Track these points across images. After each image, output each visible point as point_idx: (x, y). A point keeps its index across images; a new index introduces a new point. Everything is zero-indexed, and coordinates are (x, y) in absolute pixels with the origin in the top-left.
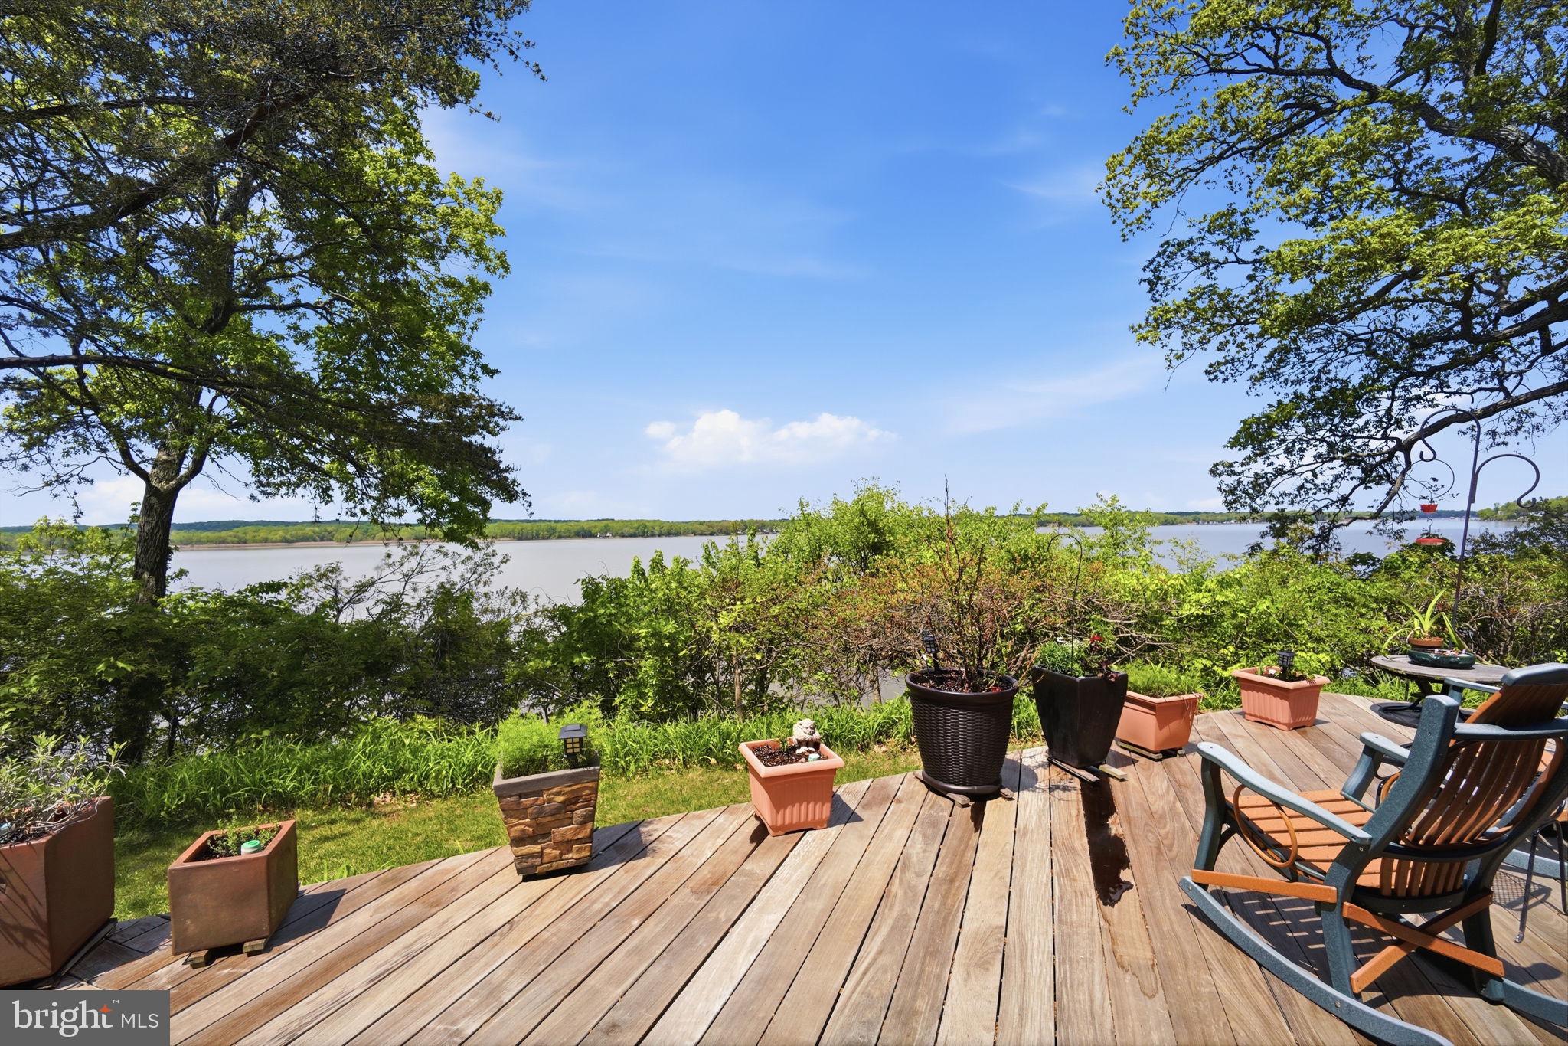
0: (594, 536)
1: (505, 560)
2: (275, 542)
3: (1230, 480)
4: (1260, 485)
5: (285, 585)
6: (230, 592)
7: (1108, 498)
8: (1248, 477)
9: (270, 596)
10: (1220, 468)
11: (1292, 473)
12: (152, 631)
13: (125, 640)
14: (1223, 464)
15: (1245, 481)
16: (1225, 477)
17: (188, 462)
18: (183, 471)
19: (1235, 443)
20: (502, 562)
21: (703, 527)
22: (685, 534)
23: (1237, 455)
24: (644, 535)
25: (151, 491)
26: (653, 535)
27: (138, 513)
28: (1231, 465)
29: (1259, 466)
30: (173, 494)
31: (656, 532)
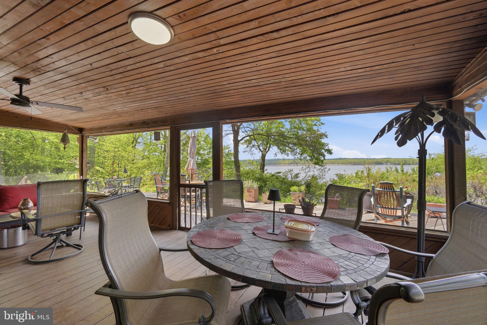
0: (383, 164)
1: (329, 170)
2: (286, 164)
5: (281, 172)
6: (273, 173)
9: (279, 174)
12: (262, 179)
13: (259, 179)
17: (267, 149)
18: (267, 150)
20: (328, 170)
25: (263, 154)
27: (261, 158)
30: (265, 154)
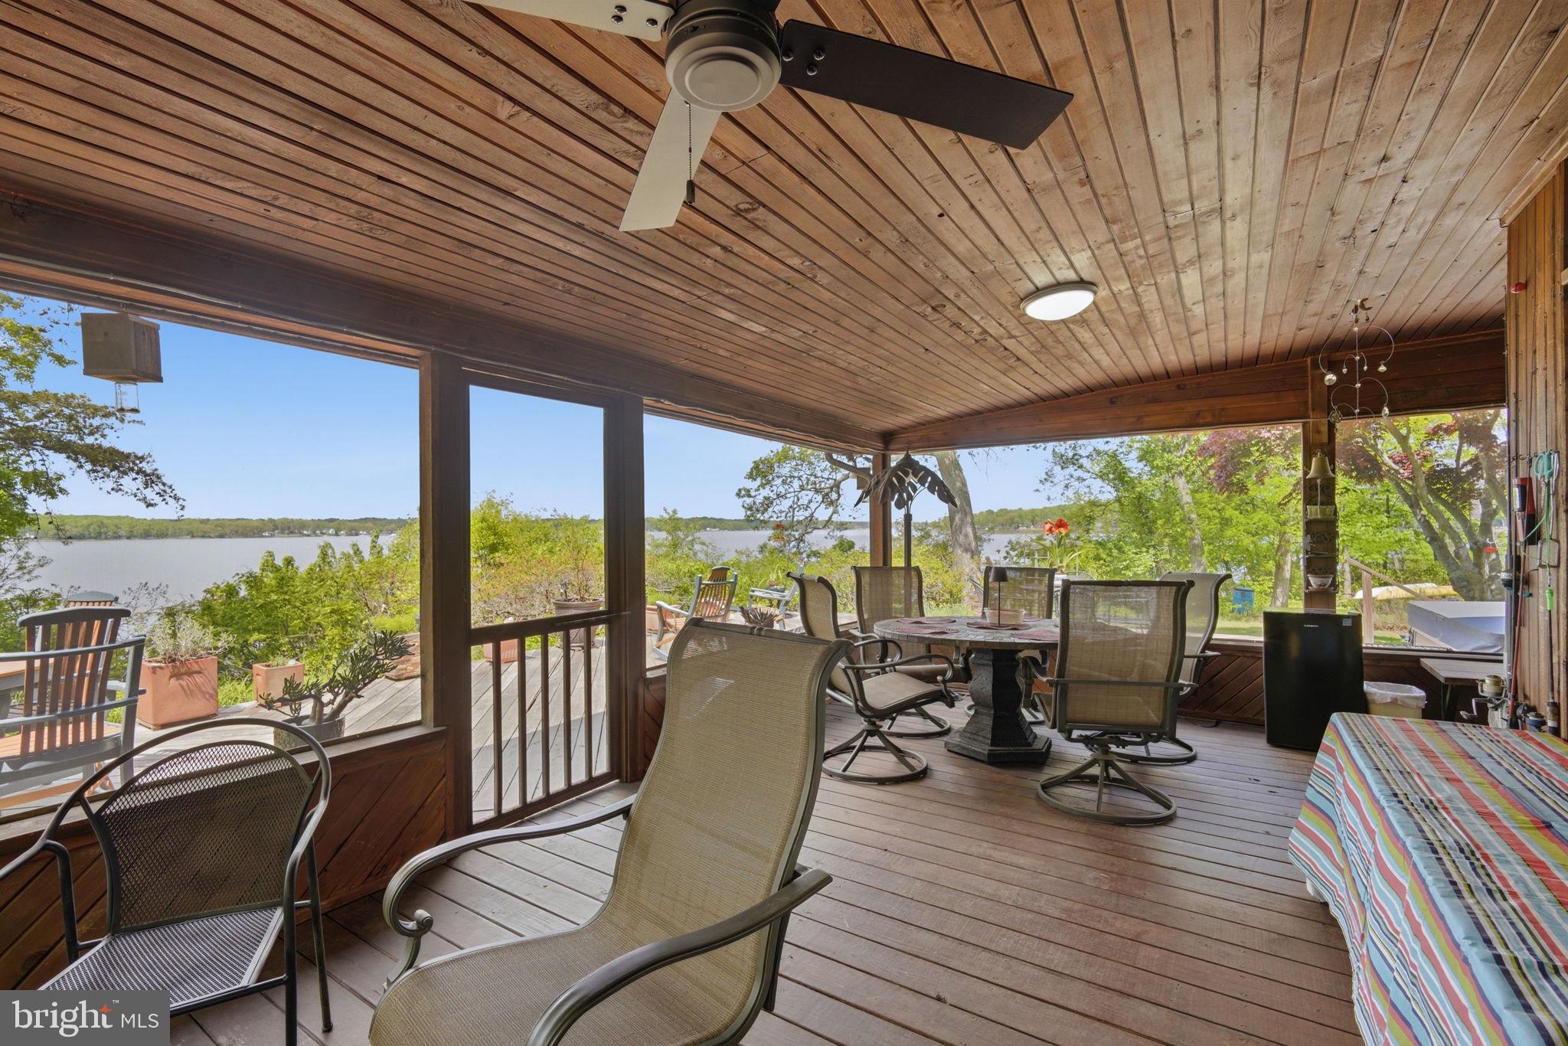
3: (749, 501)
4: (768, 503)
7: (670, 511)
8: (759, 499)
10: (743, 493)
11: (784, 497)
14: (745, 489)
15: (758, 501)
16: (745, 499)
19: (751, 476)
21: (207, 527)
22: (176, 535)
23: (752, 485)
24: (98, 536)
26: (117, 537)
28: (749, 491)
29: (765, 492)
31: (122, 533)
